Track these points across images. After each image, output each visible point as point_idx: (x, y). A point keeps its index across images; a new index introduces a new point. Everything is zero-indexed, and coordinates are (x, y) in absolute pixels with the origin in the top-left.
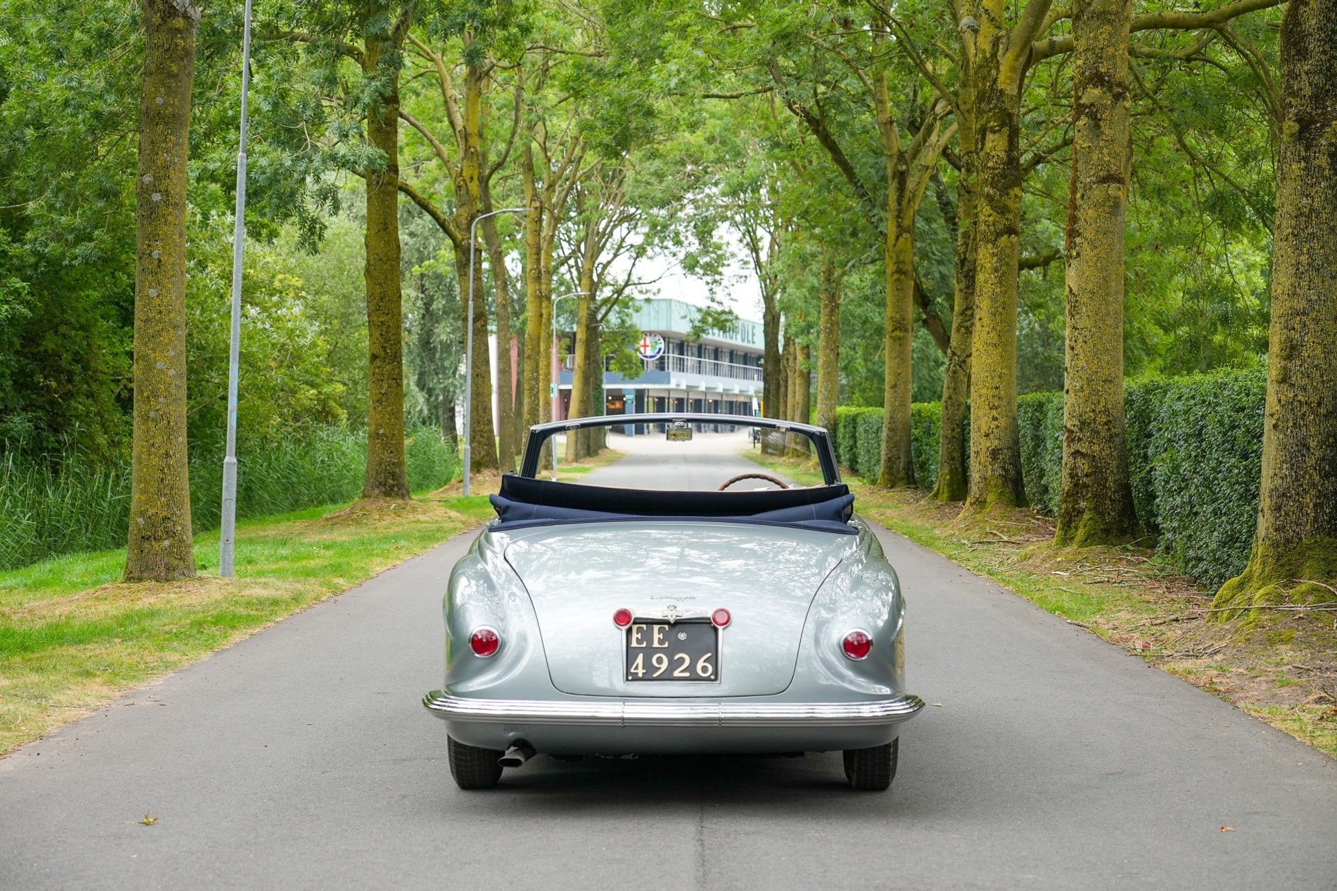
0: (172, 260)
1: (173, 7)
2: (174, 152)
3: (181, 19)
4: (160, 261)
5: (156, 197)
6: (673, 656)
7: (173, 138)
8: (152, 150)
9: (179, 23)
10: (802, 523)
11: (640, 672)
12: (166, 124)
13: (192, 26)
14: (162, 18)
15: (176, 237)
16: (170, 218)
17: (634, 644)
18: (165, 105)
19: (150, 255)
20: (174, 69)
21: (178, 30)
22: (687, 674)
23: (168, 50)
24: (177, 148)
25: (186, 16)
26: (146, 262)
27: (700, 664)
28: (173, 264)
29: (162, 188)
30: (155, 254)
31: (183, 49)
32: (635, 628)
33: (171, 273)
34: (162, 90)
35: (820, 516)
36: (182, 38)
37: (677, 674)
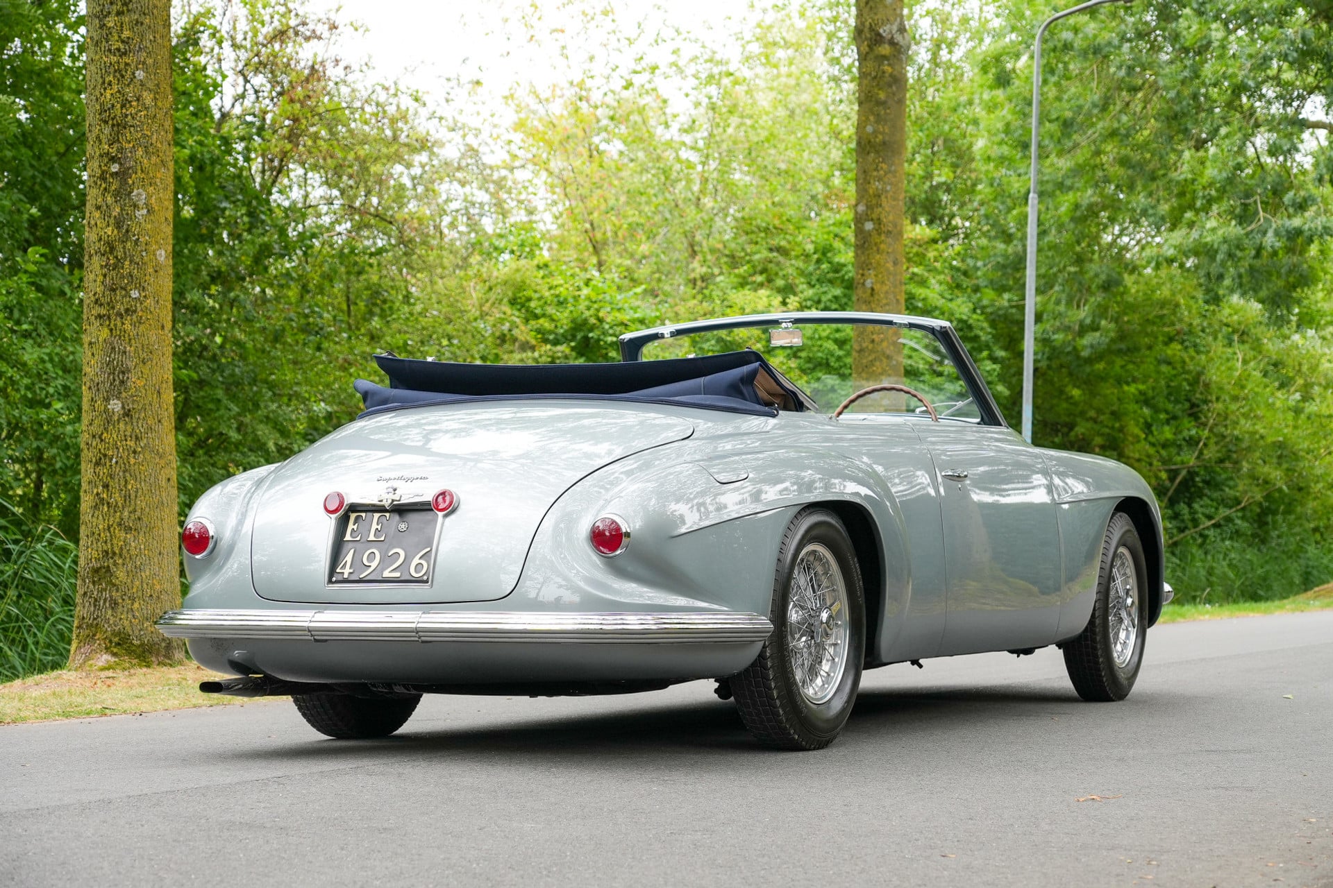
0: (885, 288)
1: (879, 35)
2: (886, 180)
3: (887, 46)
4: (873, 289)
5: (869, 226)
6: (388, 550)
7: (884, 166)
8: (865, 179)
9: (885, 49)
10: (677, 398)
11: (347, 571)
12: (877, 152)
13: (900, 52)
14: (869, 46)
15: (890, 265)
16: (882, 246)
17: (348, 537)
18: (875, 132)
19: (863, 284)
20: (882, 96)
21: (884, 57)
22: (397, 574)
23: (875, 77)
24: (890, 175)
25: (892, 43)
26: (860, 292)
27: (416, 561)
28: (887, 292)
29: (874, 216)
30: (868, 283)
31: (891, 75)
32: (353, 516)
33: (884, 301)
34: (872, 118)
35: (707, 390)
36: (889, 65)
37: (387, 574)
